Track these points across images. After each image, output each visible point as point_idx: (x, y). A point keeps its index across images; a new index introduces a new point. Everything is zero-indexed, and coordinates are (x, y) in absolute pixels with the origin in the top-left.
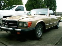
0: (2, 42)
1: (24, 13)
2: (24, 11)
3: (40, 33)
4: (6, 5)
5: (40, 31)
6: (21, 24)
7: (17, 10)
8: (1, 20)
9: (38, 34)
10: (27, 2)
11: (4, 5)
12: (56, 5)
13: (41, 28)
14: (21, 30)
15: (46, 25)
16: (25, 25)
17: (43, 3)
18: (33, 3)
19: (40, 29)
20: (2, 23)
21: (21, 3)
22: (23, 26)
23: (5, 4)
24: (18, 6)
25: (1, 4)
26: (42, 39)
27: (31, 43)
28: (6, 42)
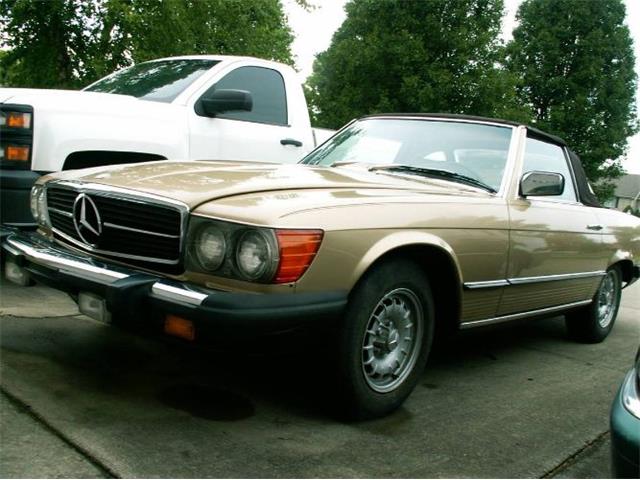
0: (17, 394)
1: (284, 143)
2: (285, 123)
3: (391, 359)
4: (122, 45)
5: (393, 332)
6: (212, 248)
7: (212, 106)
8: (43, 181)
9: (369, 368)
10: (338, 37)
11: (105, 45)
12: (628, 95)
13: (409, 305)
14: (201, 297)
15: (466, 288)
16: (250, 260)
17: (497, 66)
18: (399, 49)
19: (395, 320)
20: (45, 218)
21: (276, 44)
22: (227, 268)
23: (108, 28)
24: (228, 64)
25: (74, 29)
26: (408, 416)
27: (288, 445)
28: (59, 396)
